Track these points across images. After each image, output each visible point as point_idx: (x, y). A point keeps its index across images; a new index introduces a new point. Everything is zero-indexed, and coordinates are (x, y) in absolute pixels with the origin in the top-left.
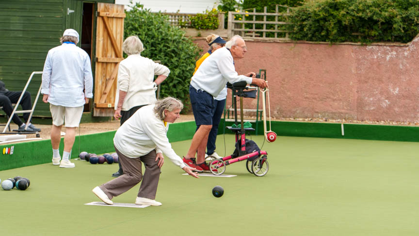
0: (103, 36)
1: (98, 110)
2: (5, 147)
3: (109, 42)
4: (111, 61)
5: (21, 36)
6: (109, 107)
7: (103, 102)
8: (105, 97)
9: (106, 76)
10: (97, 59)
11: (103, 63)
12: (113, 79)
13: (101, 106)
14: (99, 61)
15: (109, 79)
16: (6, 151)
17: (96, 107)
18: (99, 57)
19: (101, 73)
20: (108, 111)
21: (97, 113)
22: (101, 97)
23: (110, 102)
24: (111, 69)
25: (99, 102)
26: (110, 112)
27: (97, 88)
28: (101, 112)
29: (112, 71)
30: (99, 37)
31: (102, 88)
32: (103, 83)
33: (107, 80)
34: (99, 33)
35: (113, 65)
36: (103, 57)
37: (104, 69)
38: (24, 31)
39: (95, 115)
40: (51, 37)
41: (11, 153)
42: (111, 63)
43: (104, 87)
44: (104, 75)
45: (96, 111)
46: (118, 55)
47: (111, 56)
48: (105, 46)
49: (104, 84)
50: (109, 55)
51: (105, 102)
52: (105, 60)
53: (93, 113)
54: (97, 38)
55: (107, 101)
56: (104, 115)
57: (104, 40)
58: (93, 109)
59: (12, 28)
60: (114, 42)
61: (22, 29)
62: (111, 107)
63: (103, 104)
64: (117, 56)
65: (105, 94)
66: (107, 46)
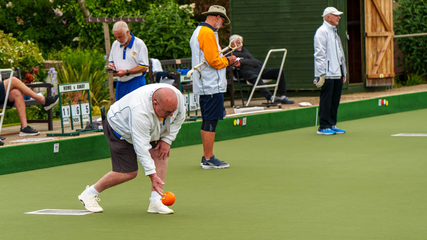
0: (372, 12)
1: (371, 81)
2: (236, 119)
3: (378, 18)
4: (381, 35)
5: (289, 17)
6: (380, 77)
7: (375, 73)
8: (376, 68)
9: (376, 49)
10: (366, 34)
11: (372, 37)
12: (384, 51)
13: (373, 77)
14: (368, 35)
15: (380, 52)
16: (237, 122)
17: (368, 78)
18: (368, 33)
19: (372, 47)
20: (381, 81)
21: (369, 84)
22: (373, 69)
23: (382, 73)
24: (381, 42)
25: (371, 73)
26: (383, 82)
27: (368, 60)
28: (373, 83)
29: (382, 44)
30: (367, 13)
31: (373, 61)
32: (373, 56)
33: (377, 53)
34: (367, 10)
35: (383, 39)
36: (372, 31)
37: (374, 43)
38: (291, 12)
39: (367, 85)
40: (315, 17)
41: (244, 124)
42: (381, 37)
43: (375, 59)
44: (375, 48)
45: (369, 82)
46: (388, 29)
47: (381, 31)
48: (374, 21)
49: (375, 57)
50: (379, 29)
51: (377, 73)
52: (375, 34)
53: (365, 83)
54: (365, 14)
55: (379, 72)
56: (377, 85)
57: (372, 16)
58: (365, 80)
59: (281, 11)
60: (382, 18)
61: (289, 11)
62: (383, 77)
63: (375, 75)
64: (386, 30)
65: (376, 65)
66: (376, 21)
